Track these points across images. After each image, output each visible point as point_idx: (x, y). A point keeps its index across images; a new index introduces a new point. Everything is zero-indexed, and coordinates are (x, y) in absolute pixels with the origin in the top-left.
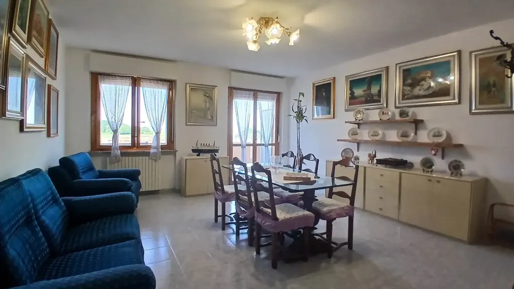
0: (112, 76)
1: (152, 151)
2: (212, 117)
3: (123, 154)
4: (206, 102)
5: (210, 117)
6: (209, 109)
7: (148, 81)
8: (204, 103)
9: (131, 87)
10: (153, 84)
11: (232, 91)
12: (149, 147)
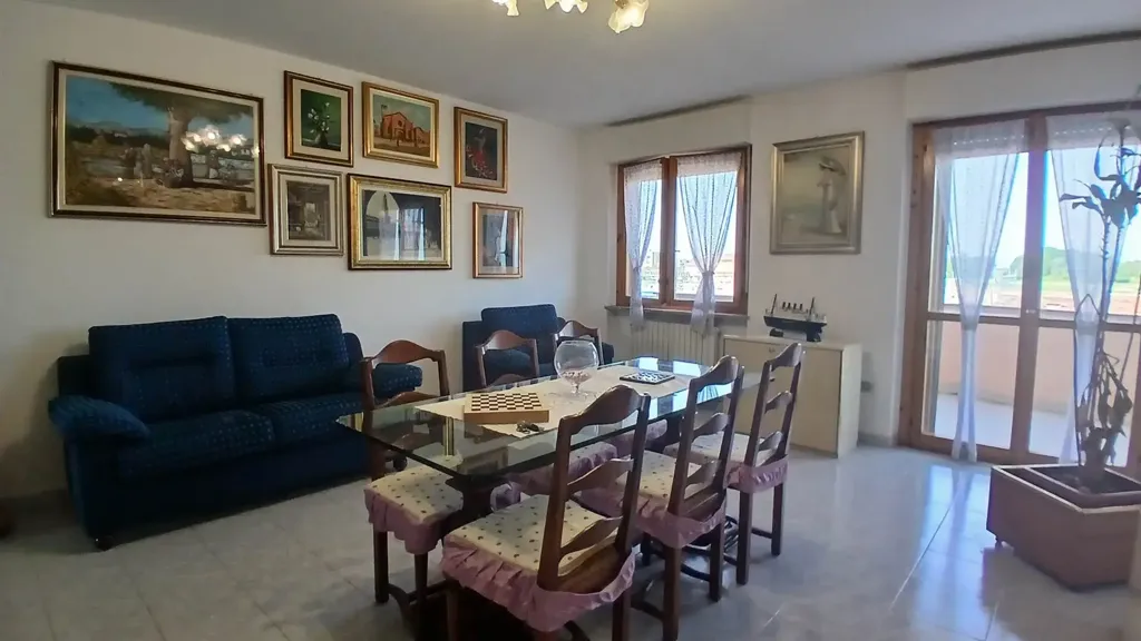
0: (638, 164)
1: (695, 313)
2: (843, 226)
3: (649, 316)
4: (826, 187)
5: (837, 229)
6: (834, 205)
7: (693, 160)
8: (821, 190)
9: (660, 182)
10: (701, 165)
11: (927, 134)
12: (690, 304)
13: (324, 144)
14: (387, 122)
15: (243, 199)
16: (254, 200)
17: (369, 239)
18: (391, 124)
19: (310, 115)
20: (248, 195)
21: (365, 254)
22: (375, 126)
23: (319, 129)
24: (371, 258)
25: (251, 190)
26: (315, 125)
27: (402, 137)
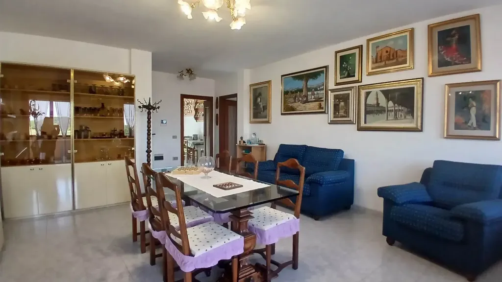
13: (349, 76)
14: (379, 55)
15: (320, 104)
16: (323, 104)
17: (367, 115)
18: (381, 54)
19: (344, 65)
20: (322, 102)
21: (365, 123)
22: (372, 59)
23: (347, 70)
24: (368, 125)
25: (323, 101)
26: (346, 69)
27: (388, 59)
